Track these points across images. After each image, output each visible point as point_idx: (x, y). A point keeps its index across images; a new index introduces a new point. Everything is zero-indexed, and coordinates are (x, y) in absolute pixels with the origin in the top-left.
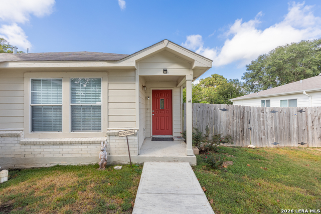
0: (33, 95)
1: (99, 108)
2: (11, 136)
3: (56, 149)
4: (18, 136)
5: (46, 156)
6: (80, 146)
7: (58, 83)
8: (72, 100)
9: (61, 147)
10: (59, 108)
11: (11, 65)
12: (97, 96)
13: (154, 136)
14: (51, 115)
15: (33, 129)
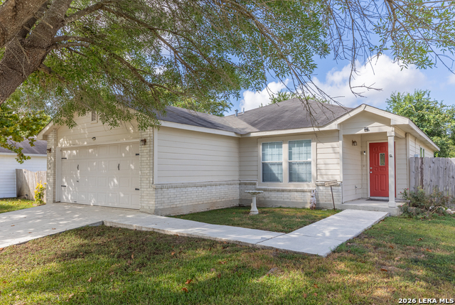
0: (263, 154)
1: (310, 163)
2: (251, 184)
3: (279, 194)
4: (255, 184)
5: (273, 199)
6: (296, 194)
7: (279, 145)
8: (290, 158)
9: (283, 193)
10: (281, 164)
11: (253, 135)
12: (308, 154)
13: (372, 198)
14: (275, 169)
15: (263, 181)
